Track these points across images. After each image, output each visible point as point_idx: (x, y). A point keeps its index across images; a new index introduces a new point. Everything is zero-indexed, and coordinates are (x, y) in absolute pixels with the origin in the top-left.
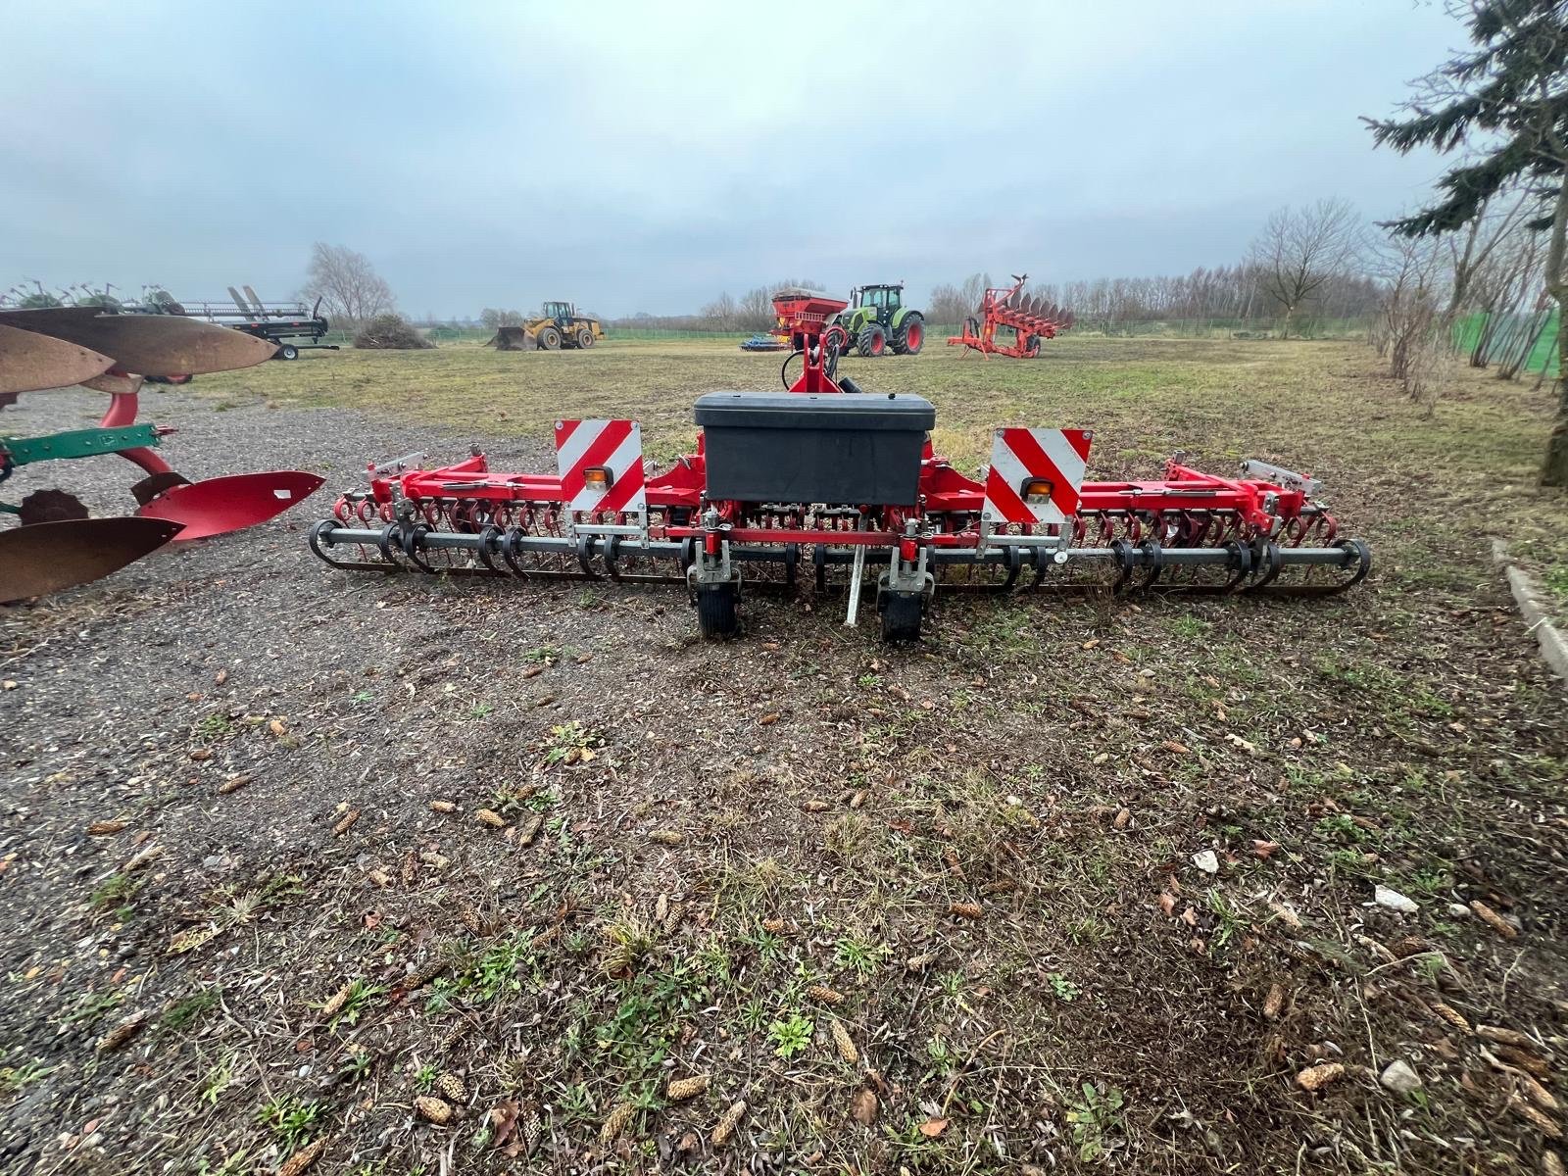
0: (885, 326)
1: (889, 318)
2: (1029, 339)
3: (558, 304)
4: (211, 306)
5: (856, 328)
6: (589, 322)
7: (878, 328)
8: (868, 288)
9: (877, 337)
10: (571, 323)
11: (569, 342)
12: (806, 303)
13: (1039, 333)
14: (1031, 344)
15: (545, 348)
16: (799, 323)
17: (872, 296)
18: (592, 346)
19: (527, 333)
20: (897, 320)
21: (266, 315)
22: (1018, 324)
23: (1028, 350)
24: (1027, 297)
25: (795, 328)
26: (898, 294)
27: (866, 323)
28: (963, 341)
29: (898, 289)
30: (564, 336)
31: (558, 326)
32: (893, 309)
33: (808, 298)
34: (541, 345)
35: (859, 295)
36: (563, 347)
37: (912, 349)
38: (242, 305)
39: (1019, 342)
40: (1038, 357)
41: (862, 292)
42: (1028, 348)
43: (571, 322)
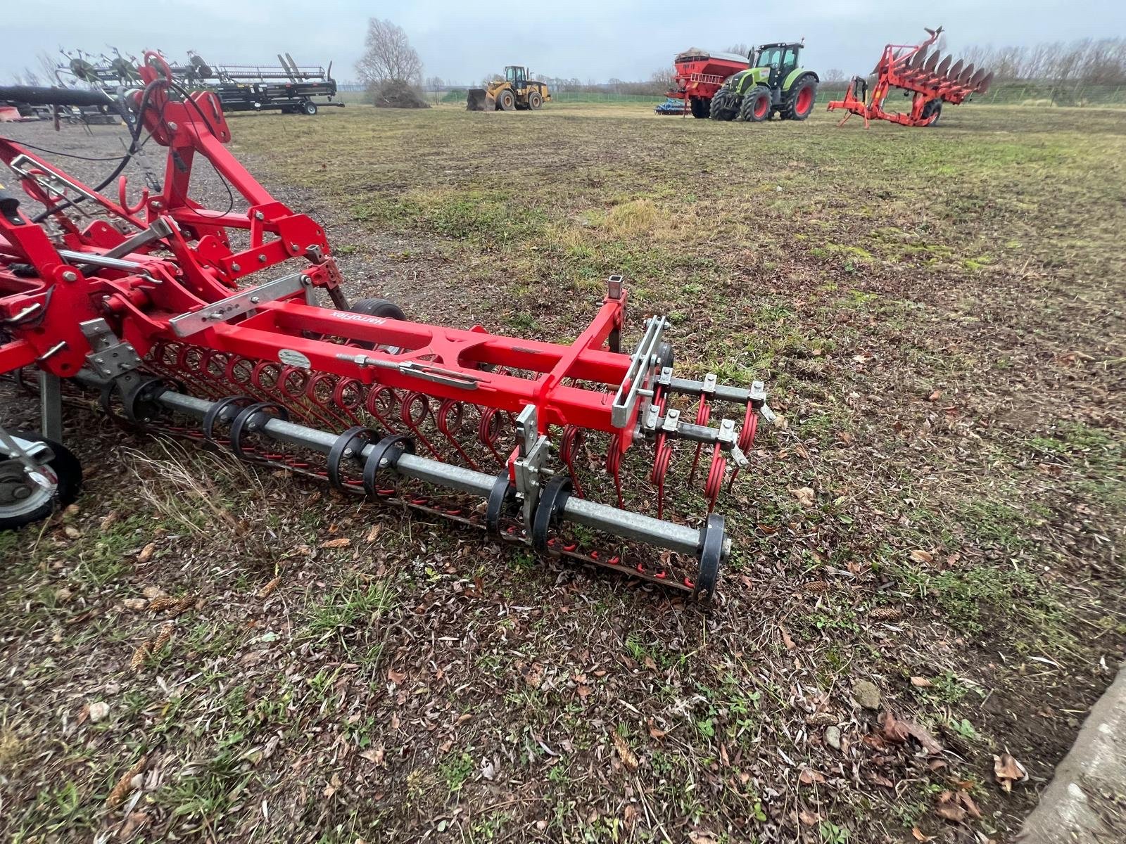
0: (774, 88)
1: (781, 79)
2: (928, 105)
3: (515, 68)
4: (260, 70)
5: (743, 91)
6: (540, 85)
7: (765, 90)
8: (766, 47)
9: (762, 100)
10: (524, 87)
11: (522, 104)
12: (703, 64)
13: (943, 98)
14: (930, 109)
15: (502, 109)
16: (695, 86)
17: (771, 55)
18: (539, 108)
19: (488, 95)
20: (788, 83)
21: (300, 77)
22: (918, 86)
23: (924, 117)
24: (936, 55)
25: (691, 90)
26: (796, 53)
27: (754, 85)
28: (844, 105)
29: (796, 48)
30: (518, 98)
31: (513, 89)
32: (785, 70)
33: (706, 59)
34: (499, 107)
35: (757, 55)
36: (519, 108)
37: (799, 114)
38: (287, 69)
39: (914, 108)
40: (934, 125)
41: (760, 52)
42: (926, 114)
43: (525, 84)
